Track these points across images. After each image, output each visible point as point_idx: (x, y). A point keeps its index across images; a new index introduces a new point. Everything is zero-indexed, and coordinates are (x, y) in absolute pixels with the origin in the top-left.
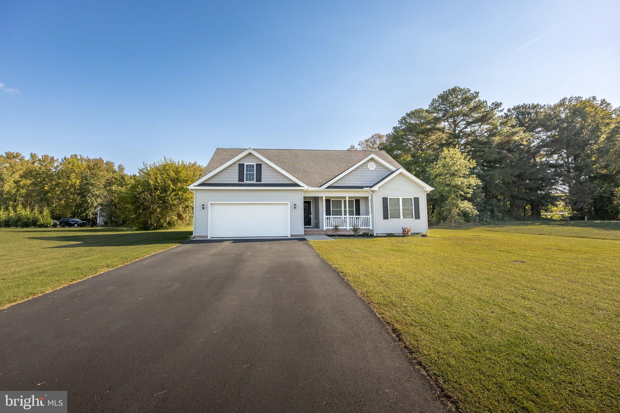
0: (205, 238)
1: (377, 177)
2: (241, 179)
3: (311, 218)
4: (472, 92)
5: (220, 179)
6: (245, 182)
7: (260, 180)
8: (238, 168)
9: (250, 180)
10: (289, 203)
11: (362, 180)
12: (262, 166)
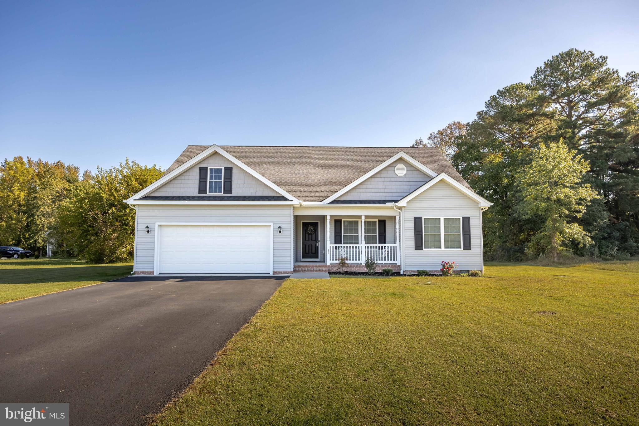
0: (150, 274)
1: (409, 187)
2: (202, 189)
3: (318, 247)
4: (597, 56)
5: (172, 190)
6: (208, 194)
7: (230, 192)
8: (198, 174)
9: (215, 192)
10: (272, 224)
11: (386, 191)
12: (234, 170)
